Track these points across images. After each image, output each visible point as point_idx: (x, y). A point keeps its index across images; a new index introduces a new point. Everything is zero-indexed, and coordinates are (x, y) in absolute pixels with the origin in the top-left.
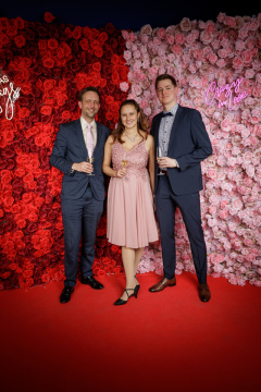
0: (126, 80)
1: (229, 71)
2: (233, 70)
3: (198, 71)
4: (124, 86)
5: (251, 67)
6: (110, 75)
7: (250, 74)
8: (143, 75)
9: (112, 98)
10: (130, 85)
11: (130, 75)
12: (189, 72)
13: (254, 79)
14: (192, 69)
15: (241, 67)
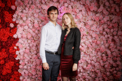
0: (14, 5)
1: (58, 4)
2: (60, 3)
3: (46, 3)
4: (13, 7)
5: (66, 2)
6: (6, 2)
7: (66, 5)
8: (22, 3)
9: (8, 12)
10: (16, 7)
11: (16, 3)
12: (42, 3)
13: (68, 7)
14: (43, 2)
15: (62, 2)
